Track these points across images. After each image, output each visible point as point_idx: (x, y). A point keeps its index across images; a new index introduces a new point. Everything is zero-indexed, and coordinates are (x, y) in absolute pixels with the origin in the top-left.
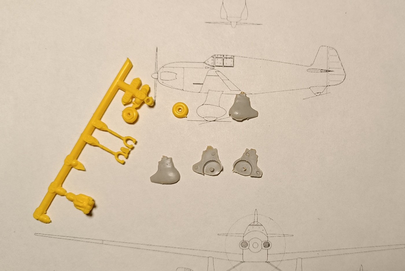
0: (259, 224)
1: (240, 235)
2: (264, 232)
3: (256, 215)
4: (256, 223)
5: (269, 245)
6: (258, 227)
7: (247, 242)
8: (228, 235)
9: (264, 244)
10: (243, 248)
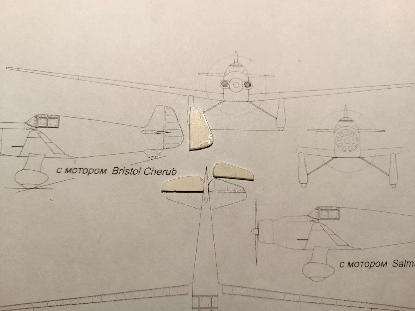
0: (239, 65)
1: (221, 75)
2: (245, 72)
3: (236, 57)
4: (236, 64)
5: (250, 85)
6: (239, 67)
7: (227, 82)
8: (208, 74)
9: (245, 85)
10: (223, 88)
